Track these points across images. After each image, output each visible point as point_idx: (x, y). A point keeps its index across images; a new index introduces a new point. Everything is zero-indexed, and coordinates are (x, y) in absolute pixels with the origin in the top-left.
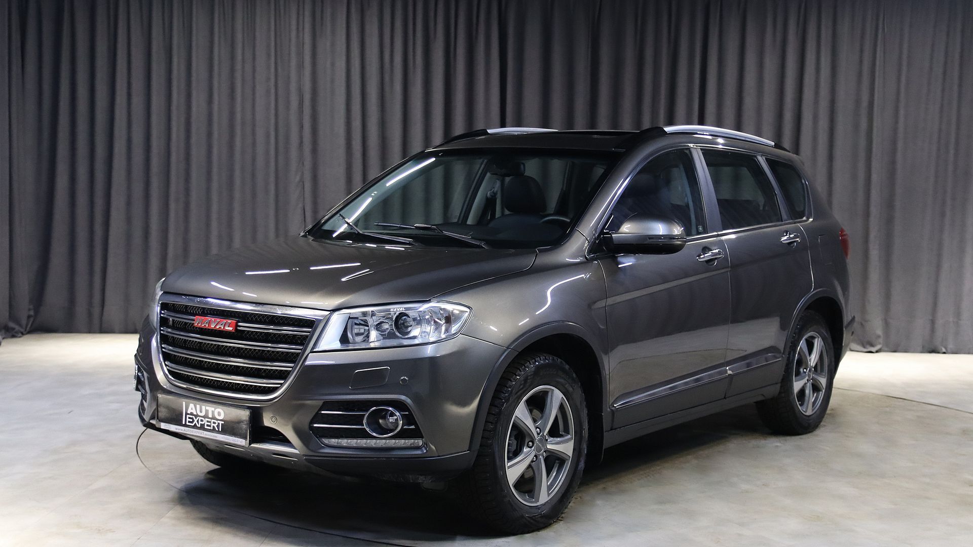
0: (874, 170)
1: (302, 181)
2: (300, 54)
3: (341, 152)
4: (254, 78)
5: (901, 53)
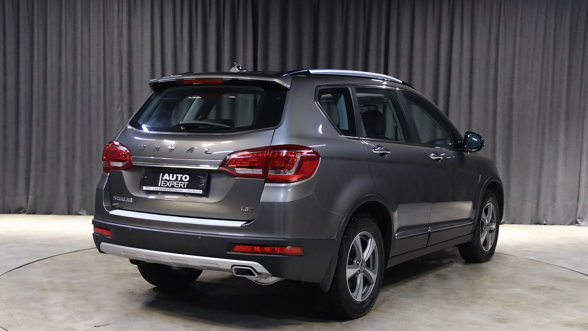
0: (498, 105)
1: (122, 112)
2: (120, 27)
3: (148, 92)
5: (516, 27)
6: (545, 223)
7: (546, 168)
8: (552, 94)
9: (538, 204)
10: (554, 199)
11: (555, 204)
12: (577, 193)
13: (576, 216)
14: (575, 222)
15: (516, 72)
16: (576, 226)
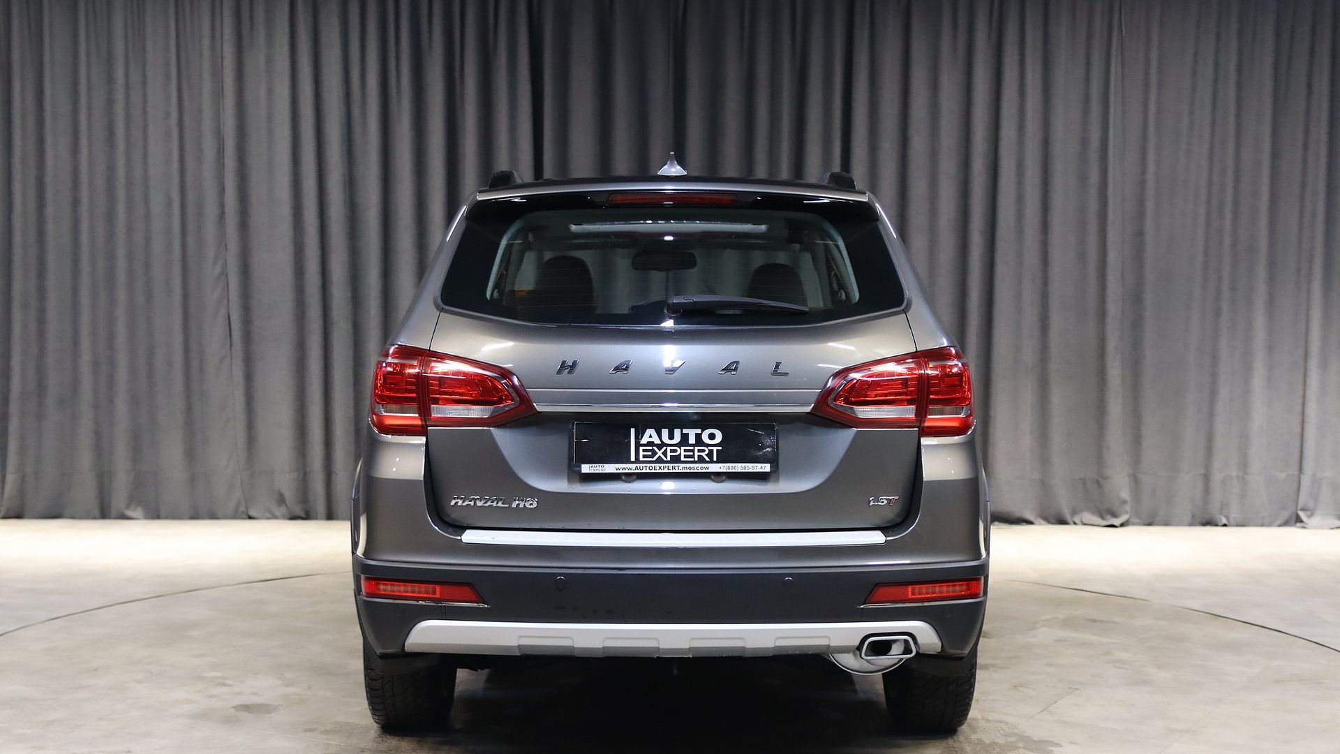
0: (1110, 245)
1: (224, 273)
2: (217, 74)
3: (284, 228)
4: (145, 112)
5: (1148, 64)
6: (1224, 521)
7: (1224, 391)
8: (1235, 220)
9: (1207, 478)
10: (1244, 466)
11: (1246, 477)
12: (1298, 450)
13: (1297, 507)
14: (1295, 518)
15: (1151, 168)
16: (1298, 527)
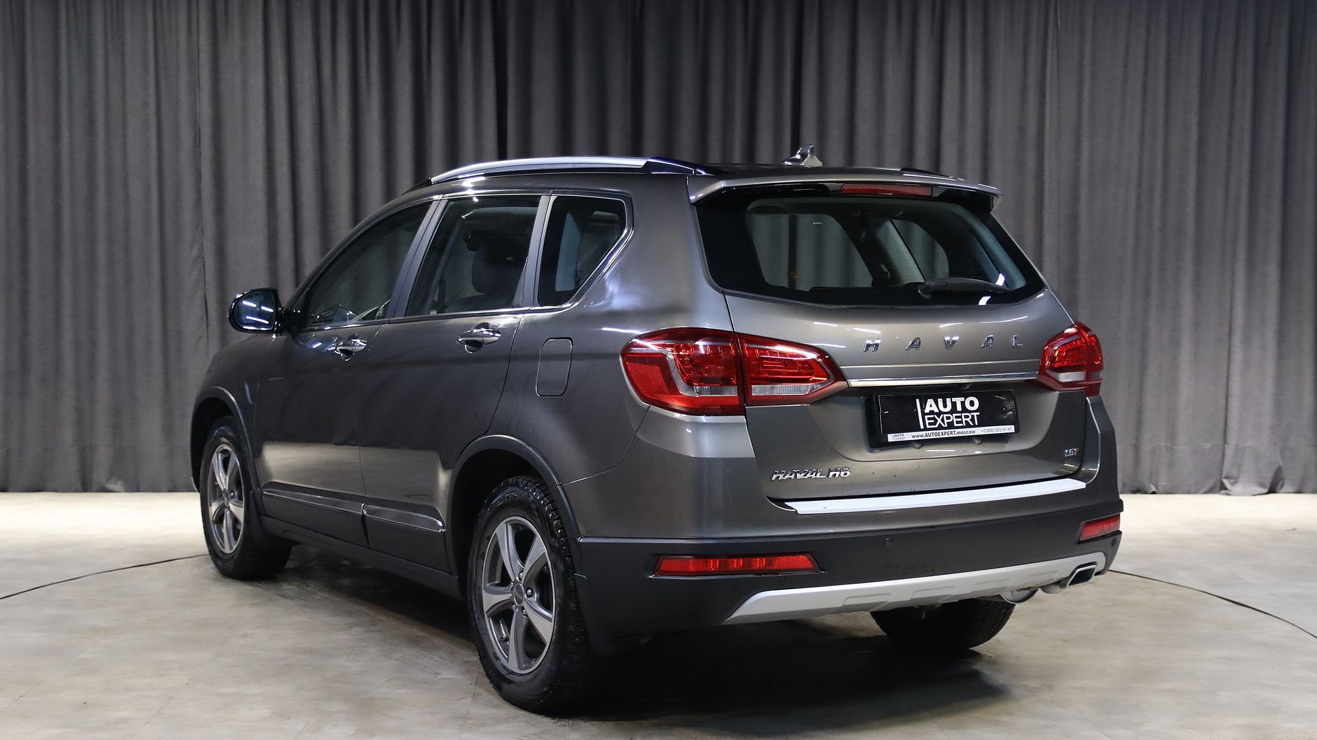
1: (201, 257)
2: (194, 65)
3: (259, 213)
4: (124, 102)
5: (1082, 56)
6: (1153, 489)
7: (1153, 367)
8: (1164, 204)
9: (1137, 448)
10: (1172, 436)
11: (1174, 447)
12: (1223, 422)
13: (1221, 475)
14: (1219, 486)
15: (1085, 155)
16: (1222, 494)
